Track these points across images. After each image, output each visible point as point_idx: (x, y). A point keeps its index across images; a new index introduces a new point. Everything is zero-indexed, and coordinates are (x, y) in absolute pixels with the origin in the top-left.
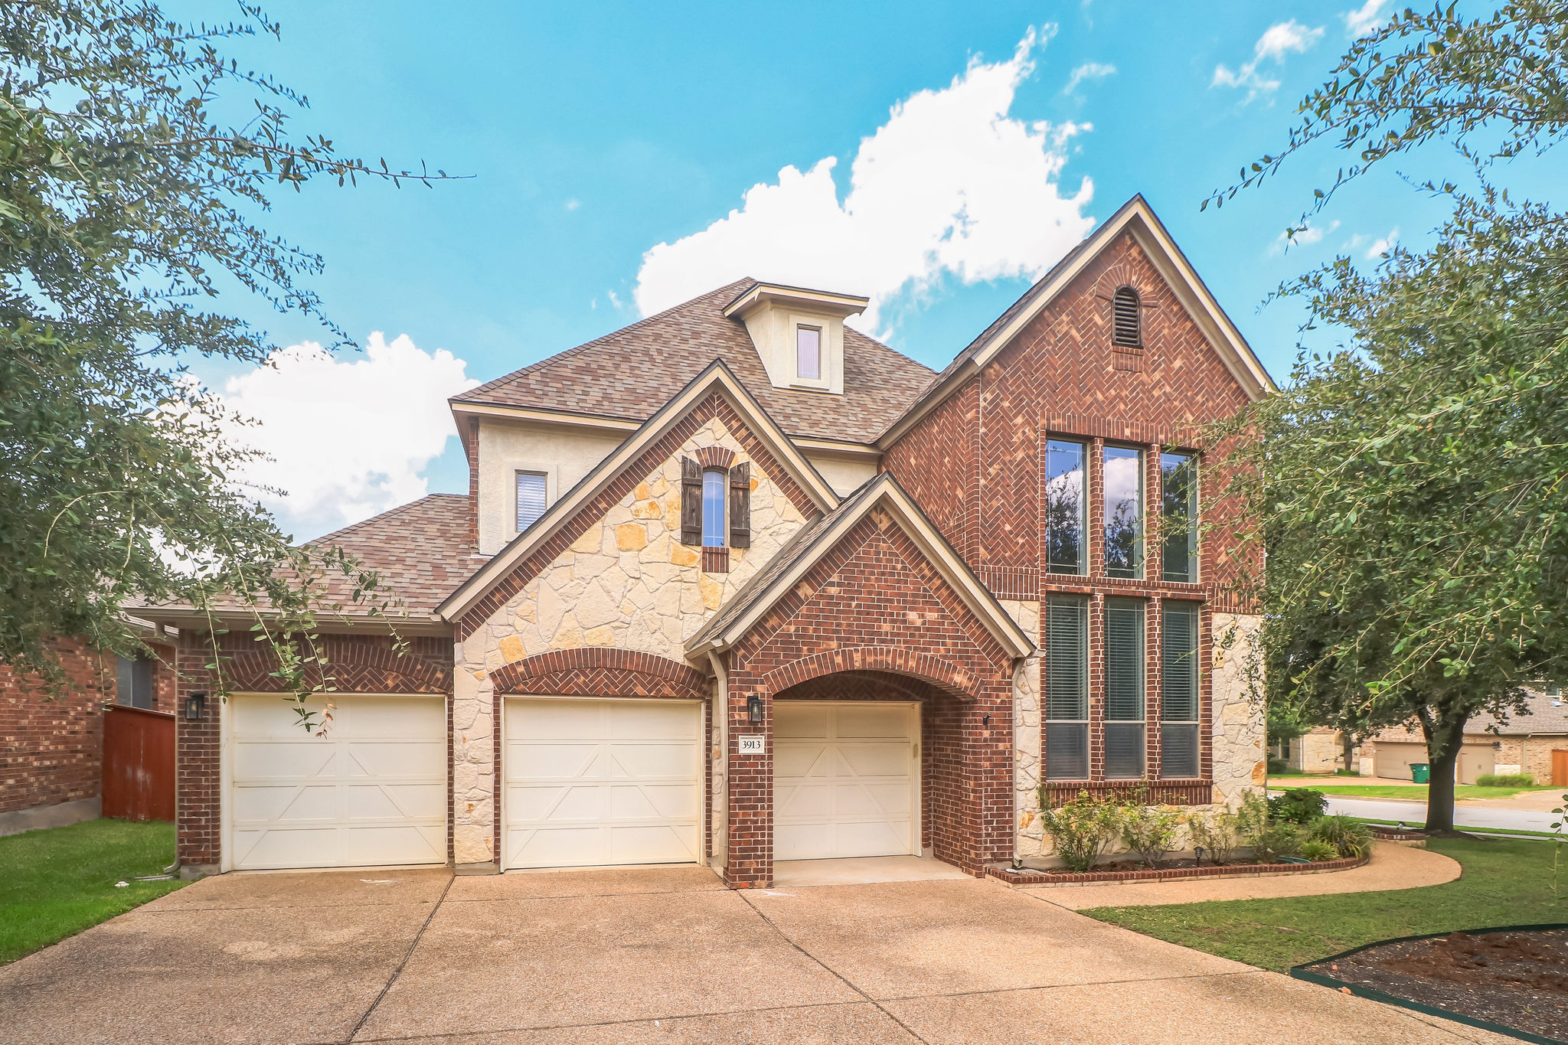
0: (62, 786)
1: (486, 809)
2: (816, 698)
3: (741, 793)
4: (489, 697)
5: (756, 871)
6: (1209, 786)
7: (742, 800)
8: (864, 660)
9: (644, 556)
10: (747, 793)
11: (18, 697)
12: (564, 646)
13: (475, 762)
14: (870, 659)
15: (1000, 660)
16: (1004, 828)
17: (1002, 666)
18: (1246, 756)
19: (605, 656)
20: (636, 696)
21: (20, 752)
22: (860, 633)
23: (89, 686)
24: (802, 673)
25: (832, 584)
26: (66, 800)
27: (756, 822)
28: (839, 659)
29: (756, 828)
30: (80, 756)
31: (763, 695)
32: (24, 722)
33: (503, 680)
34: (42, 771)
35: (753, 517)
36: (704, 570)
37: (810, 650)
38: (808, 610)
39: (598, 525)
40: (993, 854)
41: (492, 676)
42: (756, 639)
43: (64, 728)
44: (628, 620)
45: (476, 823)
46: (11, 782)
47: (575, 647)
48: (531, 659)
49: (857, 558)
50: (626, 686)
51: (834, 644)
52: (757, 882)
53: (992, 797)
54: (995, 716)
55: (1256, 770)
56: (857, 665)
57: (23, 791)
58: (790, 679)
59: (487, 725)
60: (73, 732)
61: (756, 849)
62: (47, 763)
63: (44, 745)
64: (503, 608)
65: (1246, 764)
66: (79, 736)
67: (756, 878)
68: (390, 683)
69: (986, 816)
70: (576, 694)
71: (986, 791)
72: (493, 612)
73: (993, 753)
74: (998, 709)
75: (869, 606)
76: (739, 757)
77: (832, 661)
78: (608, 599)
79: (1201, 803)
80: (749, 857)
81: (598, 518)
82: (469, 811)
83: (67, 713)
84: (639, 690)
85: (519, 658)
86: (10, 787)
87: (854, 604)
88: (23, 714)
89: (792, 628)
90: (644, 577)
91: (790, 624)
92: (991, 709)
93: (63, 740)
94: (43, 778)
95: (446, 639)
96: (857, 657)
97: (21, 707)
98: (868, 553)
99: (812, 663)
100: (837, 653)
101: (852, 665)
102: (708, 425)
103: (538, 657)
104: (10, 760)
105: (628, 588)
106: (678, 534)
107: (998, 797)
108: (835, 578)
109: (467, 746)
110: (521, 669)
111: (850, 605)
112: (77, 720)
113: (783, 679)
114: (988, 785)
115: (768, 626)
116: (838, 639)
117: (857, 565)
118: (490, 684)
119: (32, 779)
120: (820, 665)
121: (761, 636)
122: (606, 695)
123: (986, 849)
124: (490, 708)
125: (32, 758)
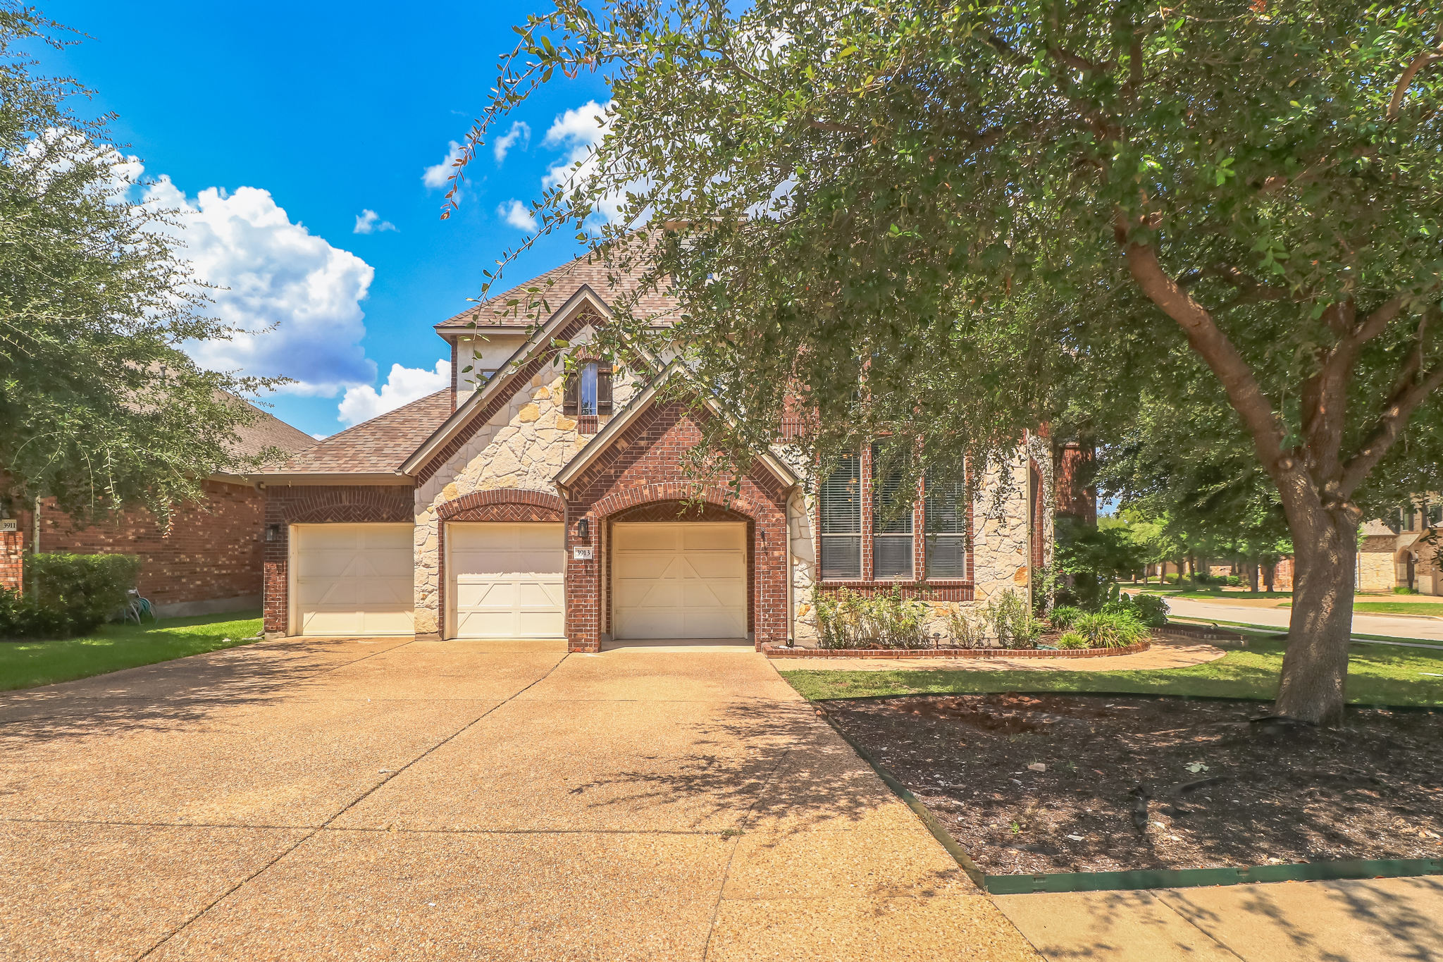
0: (234, 587)
1: (434, 598)
2: (662, 521)
3: (576, 586)
4: (436, 524)
5: (586, 640)
6: (970, 587)
7: (576, 591)
8: (665, 492)
9: (537, 426)
10: (580, 587)
11: (205, 531)
12: (485, 488)
13: (427, 566)
14: (670, 491)
15: (776, 488)
16: (779, 615)
17: (777, 493)
18: (1008, 562)
19: (510, 494)
20: (532, 521)
21: (205, 564)
22: (663, 473)
23: (255, 524)
24: (619, 503)
25: (642, 439)
26: (237, 595)
27: (586, 606)
28: (646, 492)
29: (586, 611)
30: (248, 568)
31: (591, 518)
32: (209, 546)
33: (444, 512)
34: (220, 576)
35: (614, 392)
36: (580, 433)
37: (626, 486)
38: (624, 458)
39: (506, 406)
40: (769, 635)
41: (438, 509)
42: (586, 479)
43: (237, 550)
44: (526, 469)
45: (427, 607)
46: (198, 583)
47: (491, 489)
48: (462, 498)
49: (661, 419)
50: (525, 515)
51: (643, 482)
52: (587, 648)
53: (769, 592)
54: (771, 531)
55: (1018, 573)
56: (660, 496)
57: (207, 589)
58: (611, 507)
59: (434, 542)
60: (243, 553)
61: (586, 625)
62: (224, 572)
63: (222, 560)
64: (444, 465)
65: (1009, 568)
66: (247, 556)
67: (587, 645)
68: (384, 516)
69: (764, 606)
70: (492, 521)
71: (764, 587)
72: (438, 468)
73: (769, 559)
74: (773, 525)
75: (670, 454)
76: (575, 562)
77: (642, 494)
78: (513, 455)
79: (963, 600)
80: (581, 630)
81: (507, 401)
82: (423, 599)
83: (239, 540)
84: (534, 517)
85: (455, 497)
86: (198, 586)
87: (658, 452)
88: (208, 541)
89: (612, 471)
90: (537, 440)
91: (611, 468)
92: (768, 525)
93: (236, 558)
94: (221, 581)
95: (411, 487)
96: (660, 490)
97: (206, 537)
98: (670, 415)
99: (627, 495)
100: (645, 488)
101: (657, 496)
102: (583, 330)
103: (467, 497)
104: (198, 569)
105: (527, 446)
106: (561, 409)
107: (773, 591)
108: (644, 434)
109: (421, 556)
110: (456, 505)
111: (655, 453)
112: (246, 545)
113: (605, 507)
114: (765, 582)
115: (595, 470)
116: (647, 477)
117: (661, 424)
118: (436, 515)
119: (213, 582)
120: (632, 496)
121: (590, 477)
122: (512, 521)
123: (764, 630)
124: (436, 531)
125: (213, 569)
